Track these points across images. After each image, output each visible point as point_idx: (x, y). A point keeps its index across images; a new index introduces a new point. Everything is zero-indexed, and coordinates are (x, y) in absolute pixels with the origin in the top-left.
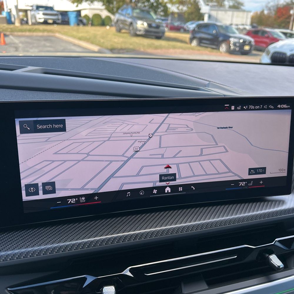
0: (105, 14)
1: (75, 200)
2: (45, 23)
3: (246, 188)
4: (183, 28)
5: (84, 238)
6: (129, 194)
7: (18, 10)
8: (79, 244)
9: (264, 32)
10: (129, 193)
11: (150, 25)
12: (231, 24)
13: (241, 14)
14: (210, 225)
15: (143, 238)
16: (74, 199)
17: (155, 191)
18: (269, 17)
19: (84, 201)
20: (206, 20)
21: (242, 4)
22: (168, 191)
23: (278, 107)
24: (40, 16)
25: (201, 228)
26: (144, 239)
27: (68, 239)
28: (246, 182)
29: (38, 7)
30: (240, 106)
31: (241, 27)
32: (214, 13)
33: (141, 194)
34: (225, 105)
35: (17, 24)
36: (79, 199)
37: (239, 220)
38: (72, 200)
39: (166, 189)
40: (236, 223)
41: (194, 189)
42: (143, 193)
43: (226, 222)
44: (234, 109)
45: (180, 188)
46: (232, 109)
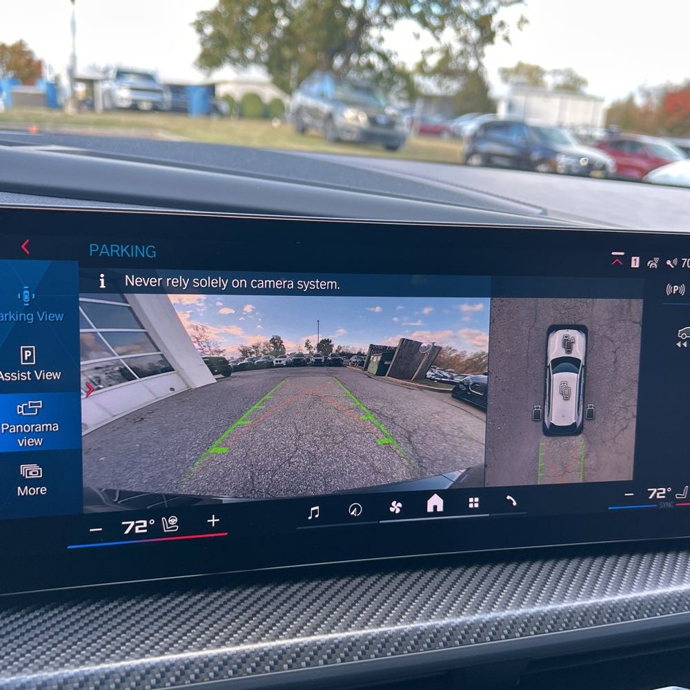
0: (270, 93)
1: (145, 525)
2: (134, 108)
3: (669, 505)
4: (448, 130)
5: (167, 649)
6: (315, 512)
7: (75, 80)
8: (148, 671)
9: (635, 145)
10: (317, 508)
11: (373, 121)
12: (560, 126)
13: (581, 104)
14: (566, 620)
15: (356, 658)
16: (145, 522)
17: (396, 507)
18: (646, 112)
19: (175, 528)
20: (502, 113)
21: (583, 82)
22: (435, 507)
24: (124, 94)
25: (538, 628)
26: (360, 658)
27: (113, 652)
28: (669, 489)
29: (121, 74)
30: (657, 259)
31: (583, 132)
32: (520, 99)
33: (353, 513)
34: (613, 253)
35: (70, 109)
36: (158, 521)
37: (652, 607)
38: (136, 525)
39: (429, 502)
40: (645, 615)
41: (515, 504)
42: (358, 512)
43: (613, 612)
44: (637, 266)
45: (471, 500)
46: (633, 266)
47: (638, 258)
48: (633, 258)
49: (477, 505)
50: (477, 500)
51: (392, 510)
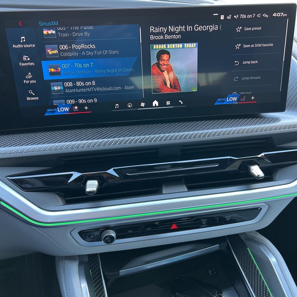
3: (236, 103)
6: (117, 106)
10: (118, 104)
19: (77, 110)
22: (155, 105)
23: (273, 15)
30: (230, 16)
33: (129, 106)
34: (214, 15)
39: (153, 103)
41: (182, 103)
42: (131, 106)
44: (223, 19)
45: (167, 102)
46: (221, 19)
47: (223, 16)
48: (221, 16)
49: (169, 104)
50: (169, 102)
51: (141, 105)
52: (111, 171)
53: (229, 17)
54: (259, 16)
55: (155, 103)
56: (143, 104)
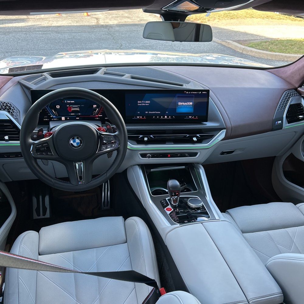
49: (170, 117)
52: (151, 136)
53: (189, 93)
54: (198, 93)
55: (166, 117)
56: (162, 117)
